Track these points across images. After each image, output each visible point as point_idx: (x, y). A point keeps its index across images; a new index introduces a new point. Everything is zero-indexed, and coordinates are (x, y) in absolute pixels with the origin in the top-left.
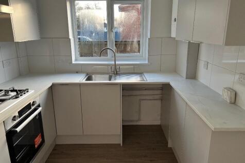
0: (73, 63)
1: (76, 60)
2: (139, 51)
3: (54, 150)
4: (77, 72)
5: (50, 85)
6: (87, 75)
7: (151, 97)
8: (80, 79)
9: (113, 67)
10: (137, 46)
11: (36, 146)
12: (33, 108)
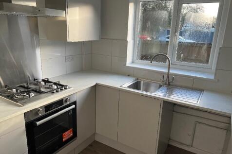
0: (127, 65)
1: (133, 62)
2: (207, 61)
3: (91, 145)
4: (129, 75)
5: (94, 84)
6: (137, 79)
7: (213, 123)
9: (166, 77)
10: (206, 55)
11: (64, 140)
12: (65, 105)
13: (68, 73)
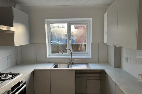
1: (49, 55)
2: (86, 50)
4: (49, 63)
6: (55, 64)
8: (51, 67)
12: (21, 85)
13: (9, 67)
